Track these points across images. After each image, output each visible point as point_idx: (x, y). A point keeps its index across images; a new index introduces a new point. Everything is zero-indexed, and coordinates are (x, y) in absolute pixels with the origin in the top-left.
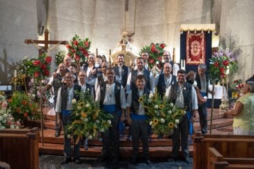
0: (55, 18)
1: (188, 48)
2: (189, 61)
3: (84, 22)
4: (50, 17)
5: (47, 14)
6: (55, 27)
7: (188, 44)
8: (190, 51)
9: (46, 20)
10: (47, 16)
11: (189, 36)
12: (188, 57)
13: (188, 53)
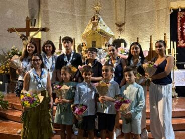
0: (46, 11)
1: (180, 29)
2: (181, 43)
3: (76, 15)
4: (41, 10)
5: (39, 7)
6: (46, 20)
7: (179, 24)
8: (182, 33)
9: (39, 13)
10: (39, 10)
11: (181, 15)
12: (180, 39)
13: (180, 34)
